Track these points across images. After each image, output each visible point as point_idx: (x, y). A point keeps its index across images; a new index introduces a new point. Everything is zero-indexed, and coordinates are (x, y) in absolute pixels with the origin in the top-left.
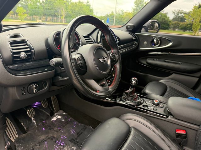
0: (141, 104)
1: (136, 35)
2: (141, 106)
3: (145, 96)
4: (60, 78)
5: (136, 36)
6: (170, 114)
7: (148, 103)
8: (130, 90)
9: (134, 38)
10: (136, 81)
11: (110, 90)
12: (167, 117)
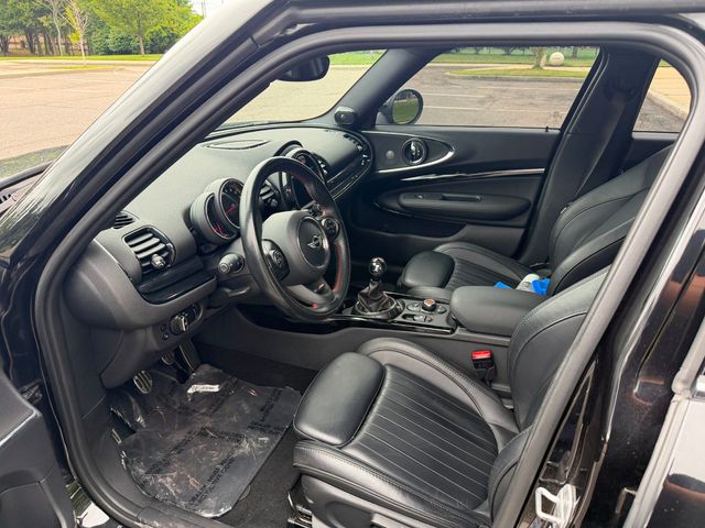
0: (399, 313)
1: (364, 135)
2: (399, 318)
3: (405, 292)
4: (228, 291)
5: (364, 139)
6: (458, 324)
7: (413, 308)
8: (372, 287)
9: (360, 147)
10: (382, 265)
11: (337, 296)
12: (453, 331)
